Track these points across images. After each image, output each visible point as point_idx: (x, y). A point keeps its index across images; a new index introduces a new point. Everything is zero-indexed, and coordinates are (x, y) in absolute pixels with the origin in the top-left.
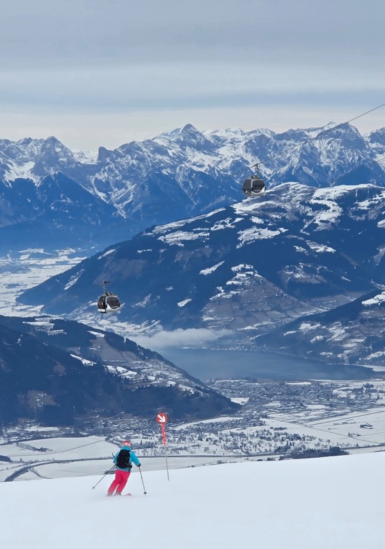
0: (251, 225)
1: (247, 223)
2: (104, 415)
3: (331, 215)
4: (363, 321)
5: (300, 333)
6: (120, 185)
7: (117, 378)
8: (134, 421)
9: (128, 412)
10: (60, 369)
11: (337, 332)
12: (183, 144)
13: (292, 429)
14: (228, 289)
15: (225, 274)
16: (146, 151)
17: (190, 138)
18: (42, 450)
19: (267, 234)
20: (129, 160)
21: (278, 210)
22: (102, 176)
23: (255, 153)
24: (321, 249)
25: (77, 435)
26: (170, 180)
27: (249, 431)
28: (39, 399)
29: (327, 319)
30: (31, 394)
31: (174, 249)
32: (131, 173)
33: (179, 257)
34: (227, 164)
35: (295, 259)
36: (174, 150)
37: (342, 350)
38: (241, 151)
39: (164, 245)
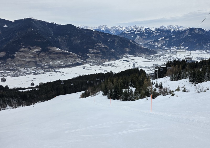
1: (135, 31)
2: (138, 53)
3: (144, 31)
4: (160, 42)
5: (150, 44)
6: (113, 31)
11: (156, 44)
12: (119, 27)
14: (137, 38)
15: (135, 37)
16: (116, 27)
17: (120, 27)
18: (133, 59)
19: (138, 32)
20: (114, 28)
22: (111, 30)
23: (126, 29)
24: (146, 34)
26: (118, 31)
28: (127, 50)
29: (154, 42)
30: (126, 48)
33: (128, 35)
34: (123, 30)
35: (143, 35)
37: (158, 46)
38: (125, 28)
39: (126, 33)
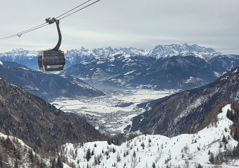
0: (99, 61)
1: (98, 60)
2: (77, 95)
3: (113, 59)
4: (124, 78)
5: (112, 81)
6: (71, 58)
7: (80, 87)
8: (84, 97)
9: (83, 95)
10: (68, 84)
11: (120, 80)
12: (82, 50)
13: (119, 99)
14: (96, 72)
15: (95, 70)
16: (75, 51)
17: (83, 49)
18: (65, 103)
19: (102, 62)
20: (72, 53)
21: (103, 58)
22: (68, 56)
23: (94, 52)
24: (113, 65)
25: (72, 100)
26: (80, 57)
27: (110, 99)
28: (64, 91)
29: (117, 78)
30: (62, 90)
31: (84, 65)
32: (73, 55)
33: (86, 67)
34: (89, 54)
35: (108, 67)
36: (80, 51)
37: (121, 84)
38: (92, 52)
39: (83, 65)
